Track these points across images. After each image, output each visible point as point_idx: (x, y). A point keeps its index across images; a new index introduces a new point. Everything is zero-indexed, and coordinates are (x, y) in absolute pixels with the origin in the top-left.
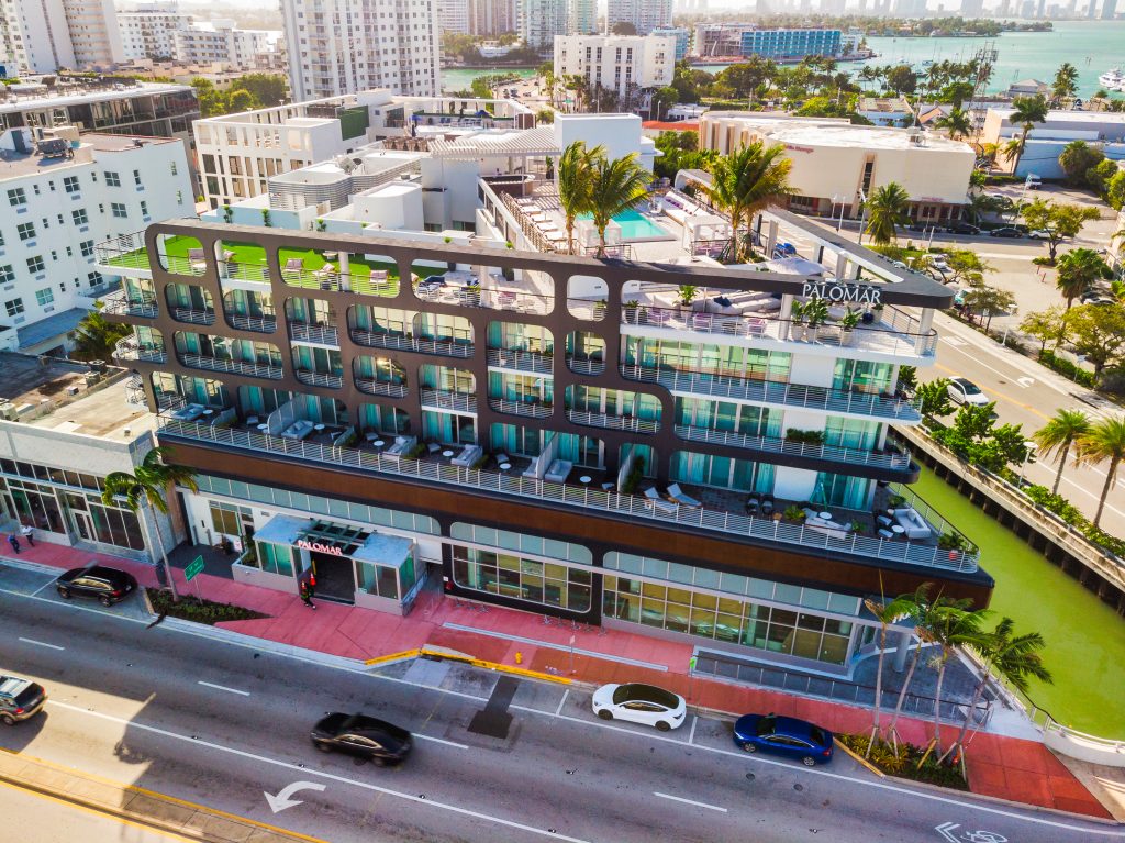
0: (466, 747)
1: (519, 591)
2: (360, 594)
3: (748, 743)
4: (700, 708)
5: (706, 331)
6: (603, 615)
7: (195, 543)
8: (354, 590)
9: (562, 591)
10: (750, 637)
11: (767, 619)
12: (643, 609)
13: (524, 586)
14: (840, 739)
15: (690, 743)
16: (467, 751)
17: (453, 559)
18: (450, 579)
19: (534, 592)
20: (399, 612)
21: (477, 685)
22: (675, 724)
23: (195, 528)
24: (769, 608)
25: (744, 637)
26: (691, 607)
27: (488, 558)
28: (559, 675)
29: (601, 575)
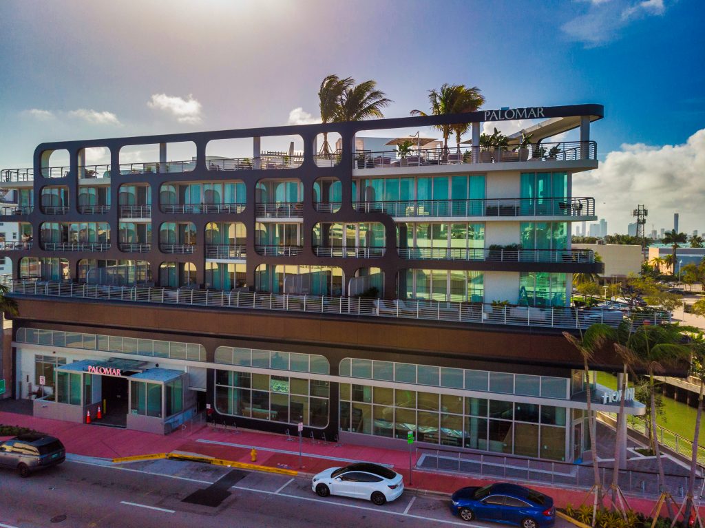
0: (173, 512)
1: (269, 415)
2: (132, 415)
3: (464, 508)
4: (420, 490)
5: (416, 165)
6: (341, 430)
7: (17, 398)
8: (127, 412)
9: (304, 407)
10: (474, 439)
11: (486, 415)
12: (375, 419)
13: (273, 407)
14: (565, 512)
15: (405, 513)
16: (173, 514)
17: (216, 385)
18: (212, 406)
19: (281, 412)
20: (161, 430)
21: (209, 474)
22: (391, 495)
23: (20, 384)
24: (486, 400)
25: (468, 441)
26: (417, 410)
27: (244, 379)
28: (287, 469)
29: (337, 384)
